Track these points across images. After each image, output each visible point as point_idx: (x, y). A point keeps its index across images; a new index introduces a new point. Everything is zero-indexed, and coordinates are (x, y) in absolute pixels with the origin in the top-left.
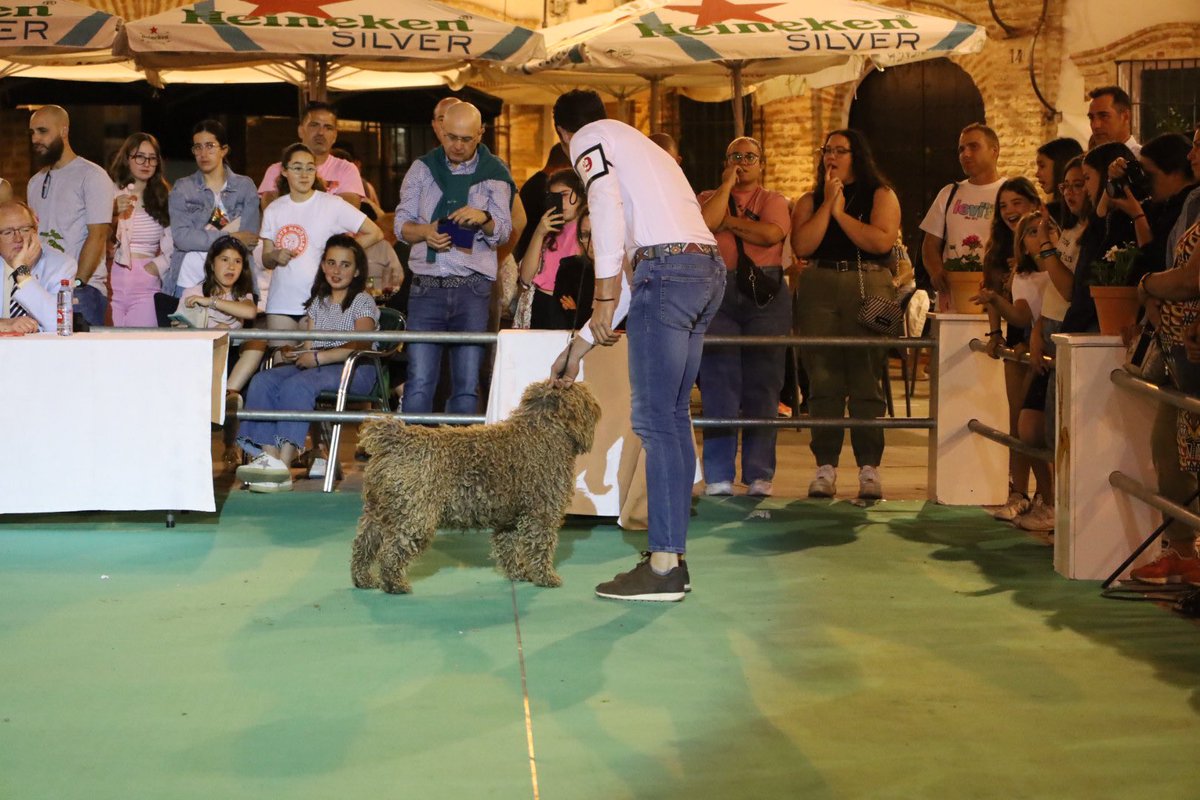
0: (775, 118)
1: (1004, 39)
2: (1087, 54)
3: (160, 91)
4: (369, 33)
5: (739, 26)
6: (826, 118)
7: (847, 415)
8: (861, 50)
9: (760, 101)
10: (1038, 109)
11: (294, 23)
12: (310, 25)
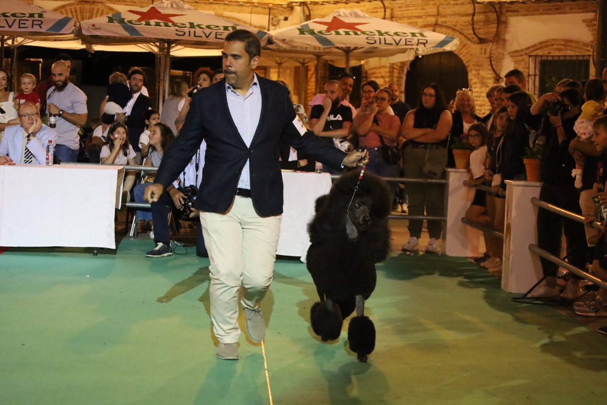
0: (373, 76)
1: (478, 43)
2: (516, 52)
3: (92, 54)
4: (192, 30)
5: (345, 32)
6: (395, 77)
7: (425, 214)
8: (400, 45)
9: (366, 68)
10: (492, 76)
11: (157, 24)
12: (165, 26)
